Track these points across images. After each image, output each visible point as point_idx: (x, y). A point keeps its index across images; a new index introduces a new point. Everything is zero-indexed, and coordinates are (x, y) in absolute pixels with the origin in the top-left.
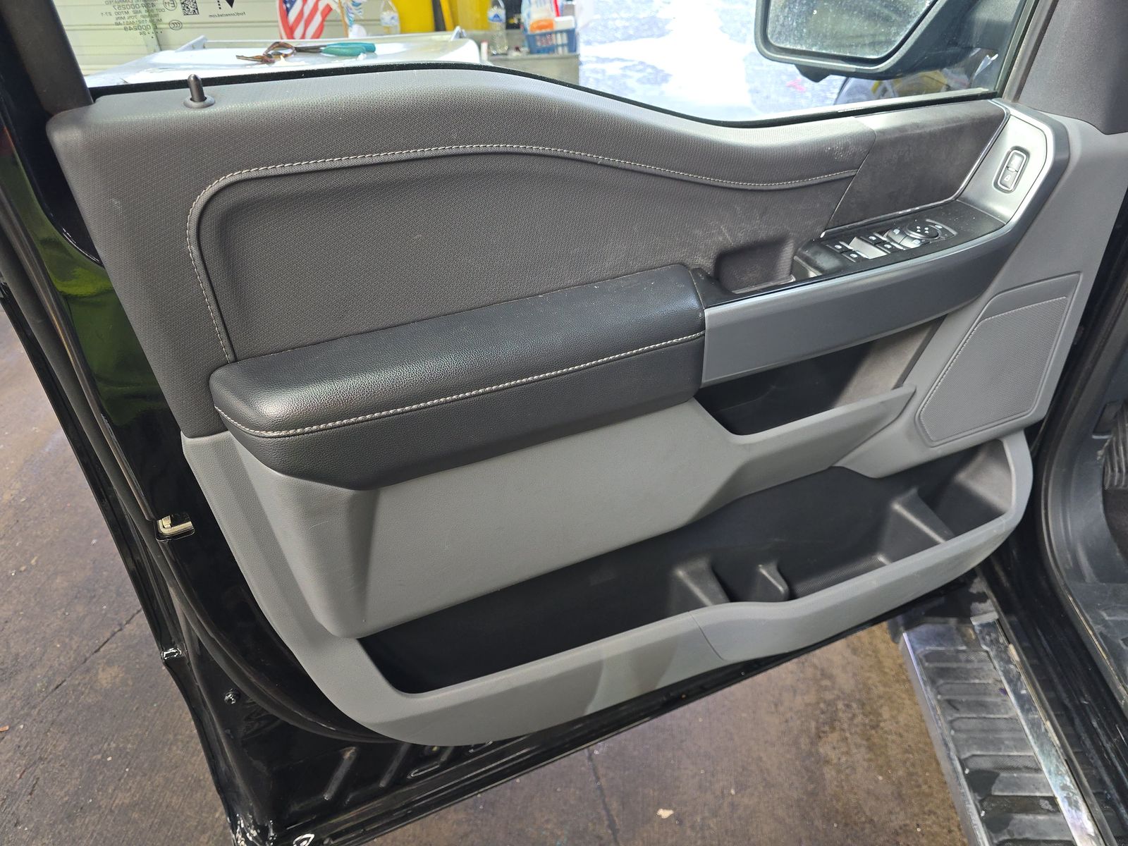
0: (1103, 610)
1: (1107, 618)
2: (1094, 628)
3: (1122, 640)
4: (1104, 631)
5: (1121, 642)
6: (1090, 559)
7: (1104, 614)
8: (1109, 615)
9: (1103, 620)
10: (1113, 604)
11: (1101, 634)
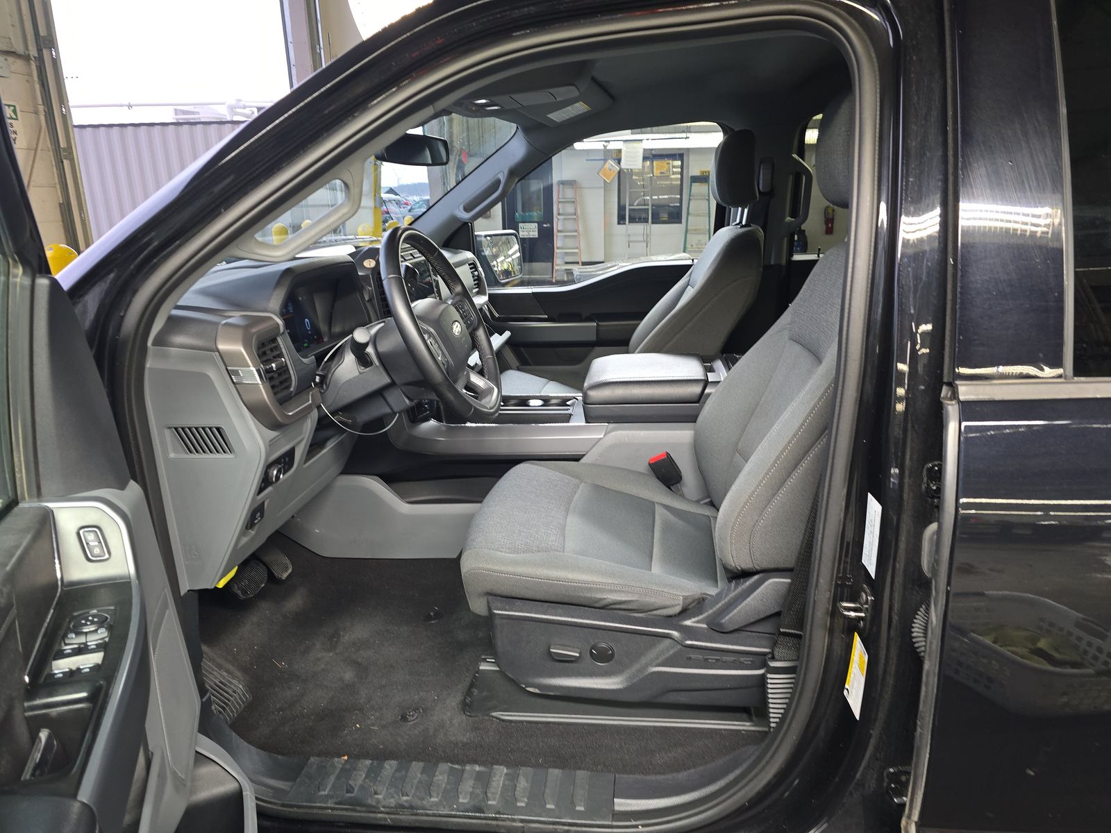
0: (319, 792)
1: (326, 793)
2: (329, 805)
3: (347, 793)
4: (335, 800)
5: (349, 795)
6: (273, 777)
7: (322, 793)
8: (325, 791)
9: (326, 796)
10: (317, 783)
11: (336, 803)
